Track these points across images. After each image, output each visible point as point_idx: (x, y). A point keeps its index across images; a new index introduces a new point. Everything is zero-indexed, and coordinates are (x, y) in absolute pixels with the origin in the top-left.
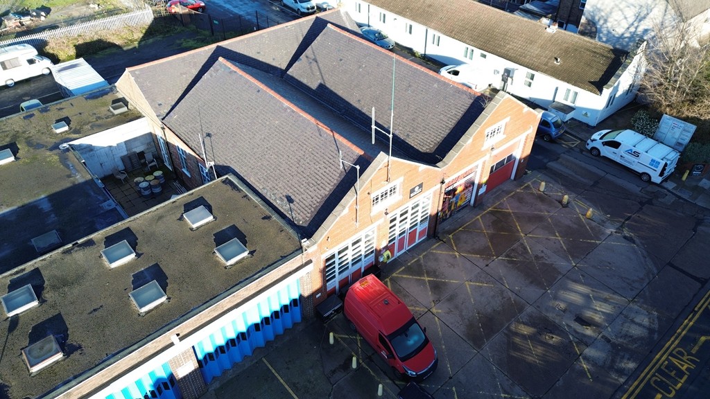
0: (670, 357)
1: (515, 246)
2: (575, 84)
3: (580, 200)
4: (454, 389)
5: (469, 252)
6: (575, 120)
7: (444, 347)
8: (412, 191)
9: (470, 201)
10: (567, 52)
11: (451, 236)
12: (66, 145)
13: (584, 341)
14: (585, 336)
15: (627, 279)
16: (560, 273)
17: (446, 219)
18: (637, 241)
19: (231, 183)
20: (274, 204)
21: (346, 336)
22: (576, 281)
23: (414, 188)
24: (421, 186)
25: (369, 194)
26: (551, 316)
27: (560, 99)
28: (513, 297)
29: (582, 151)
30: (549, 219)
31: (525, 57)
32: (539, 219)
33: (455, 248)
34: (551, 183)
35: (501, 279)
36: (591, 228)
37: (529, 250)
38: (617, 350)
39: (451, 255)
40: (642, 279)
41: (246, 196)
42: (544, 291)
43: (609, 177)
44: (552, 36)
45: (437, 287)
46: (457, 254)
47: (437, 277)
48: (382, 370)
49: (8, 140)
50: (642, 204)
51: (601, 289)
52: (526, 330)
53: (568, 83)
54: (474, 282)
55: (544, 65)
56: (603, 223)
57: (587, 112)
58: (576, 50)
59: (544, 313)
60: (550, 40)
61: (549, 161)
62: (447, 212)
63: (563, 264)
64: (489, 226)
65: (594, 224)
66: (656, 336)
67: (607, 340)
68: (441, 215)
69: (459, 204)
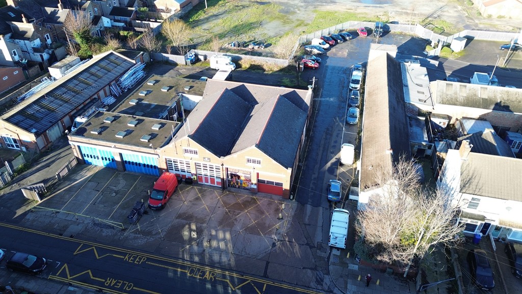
0: (208, 271)
1: (237, 211)
3: (289, 222)
4: (155, 218)
5: (223, 200)
7: (171, 210)
8: (204, 158)
10: (378, 166)
11: (228, 193)
12: (181, 94)
13: (200, 244)
14: (202, 244)
15: (245, 249)
16: (232, 229)
18: (274, 248)
22: (231, 234)
24: (209, 159)
25: (181, 146)
26: (206, 232)
28: (207, 219)
30: (264, 216)
31: (367, 158)
32: (262, 213)
33: (222, 196)
35: (215, 213)
36: (271, 231)
37: (238, 216)
38: (202, 254)
39: (217, 197)
40: (249, 254)
42: (217, 227)
43: (320, 228)
44: (384, 156)
45: (198, 199)
46: (219, 198)
50: (307, 244)
51: (232, 243)
52: (194, 227)
54: (207, 207)
55: (366, 166)
56: (278, 234)
58: (382, 167)
59: (206, 230)
60: (381, 156)
61: (310, 205)
63: (238, 227)
64: (243, 200)
65: (274, 231)
66: (216, 265)
67: (204, 251)
68: (232, 183)
69: (243, 185)
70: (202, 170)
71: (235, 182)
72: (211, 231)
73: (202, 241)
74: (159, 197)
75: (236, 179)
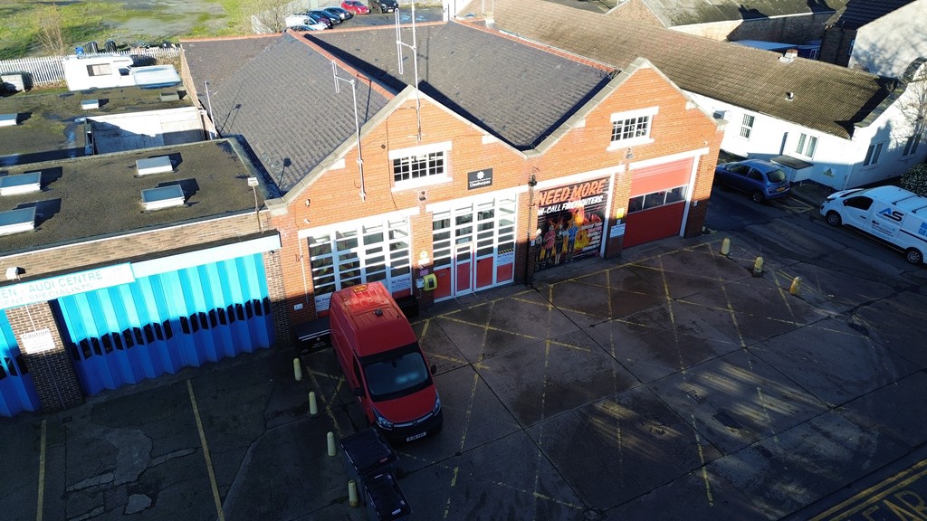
0: (886, 502)
1: (651, 310)
2: (812, 126)
3: (788, 272)
4: (456, 470)
5: (572, 307)
6: (814, 183)
7: (469, 412)
8: (472, 176)
9: (599, 248)
10: (805, 85)
11: (552, 286)
12: (83, 119)
13: (722, 445)
14: (724, 438)
15: (836, 377)
16: (714, 353)
17: (553, 266)
19: (227, 145)
20: (268, 169)
21: (325, 375)
22: (738, 366)
23: (476, 173)
24: (488, 173)
25: (383, 147)
26: (674, 402)
27: (791, 152)
28: (616, 369)
29: (812, 219)
30: (723, 288)
31: (742, 95)
32: (708, 284)
33: (551, 300)
34: (743, 247)
35: (608, 345)
36: (794, 307)
37: (672, 318)
38: (777, 467)
39: (540, 307)
40: (865, 382)
41: (235, 158)
42: (675, 371)
43: (849, 251)
44: (787, 67)
45: (496, 340)
46: (550, 306)
47: (504, 328)
48: (353, 424)
49: (26, 110)
50: (899, 289)
52: (616, 410)
53: (802, 124)
54: (560, 342)
55: (770, 103)
56: (818, 303)
57: (830, 169)
58: (821, 82)
59: (664, 397)
60: (783, 72)
61: (752, 224)
62: (554, 252)
63: (724, 342)
64: (618, 282)
65: (799, 302)
66: (866, 465)
67: (766, 453)
68: (542, 256)
69: (577, 245)
70: (453, 238)
71: (552, 245)
72: (684, 393)
73: (710, 430)
74: (402, 380)
75: (557, 231)
